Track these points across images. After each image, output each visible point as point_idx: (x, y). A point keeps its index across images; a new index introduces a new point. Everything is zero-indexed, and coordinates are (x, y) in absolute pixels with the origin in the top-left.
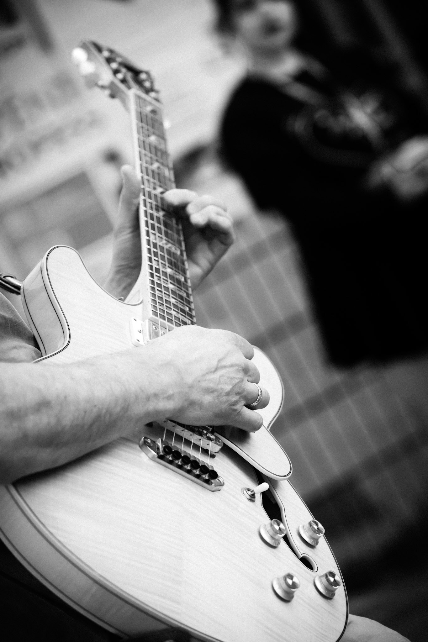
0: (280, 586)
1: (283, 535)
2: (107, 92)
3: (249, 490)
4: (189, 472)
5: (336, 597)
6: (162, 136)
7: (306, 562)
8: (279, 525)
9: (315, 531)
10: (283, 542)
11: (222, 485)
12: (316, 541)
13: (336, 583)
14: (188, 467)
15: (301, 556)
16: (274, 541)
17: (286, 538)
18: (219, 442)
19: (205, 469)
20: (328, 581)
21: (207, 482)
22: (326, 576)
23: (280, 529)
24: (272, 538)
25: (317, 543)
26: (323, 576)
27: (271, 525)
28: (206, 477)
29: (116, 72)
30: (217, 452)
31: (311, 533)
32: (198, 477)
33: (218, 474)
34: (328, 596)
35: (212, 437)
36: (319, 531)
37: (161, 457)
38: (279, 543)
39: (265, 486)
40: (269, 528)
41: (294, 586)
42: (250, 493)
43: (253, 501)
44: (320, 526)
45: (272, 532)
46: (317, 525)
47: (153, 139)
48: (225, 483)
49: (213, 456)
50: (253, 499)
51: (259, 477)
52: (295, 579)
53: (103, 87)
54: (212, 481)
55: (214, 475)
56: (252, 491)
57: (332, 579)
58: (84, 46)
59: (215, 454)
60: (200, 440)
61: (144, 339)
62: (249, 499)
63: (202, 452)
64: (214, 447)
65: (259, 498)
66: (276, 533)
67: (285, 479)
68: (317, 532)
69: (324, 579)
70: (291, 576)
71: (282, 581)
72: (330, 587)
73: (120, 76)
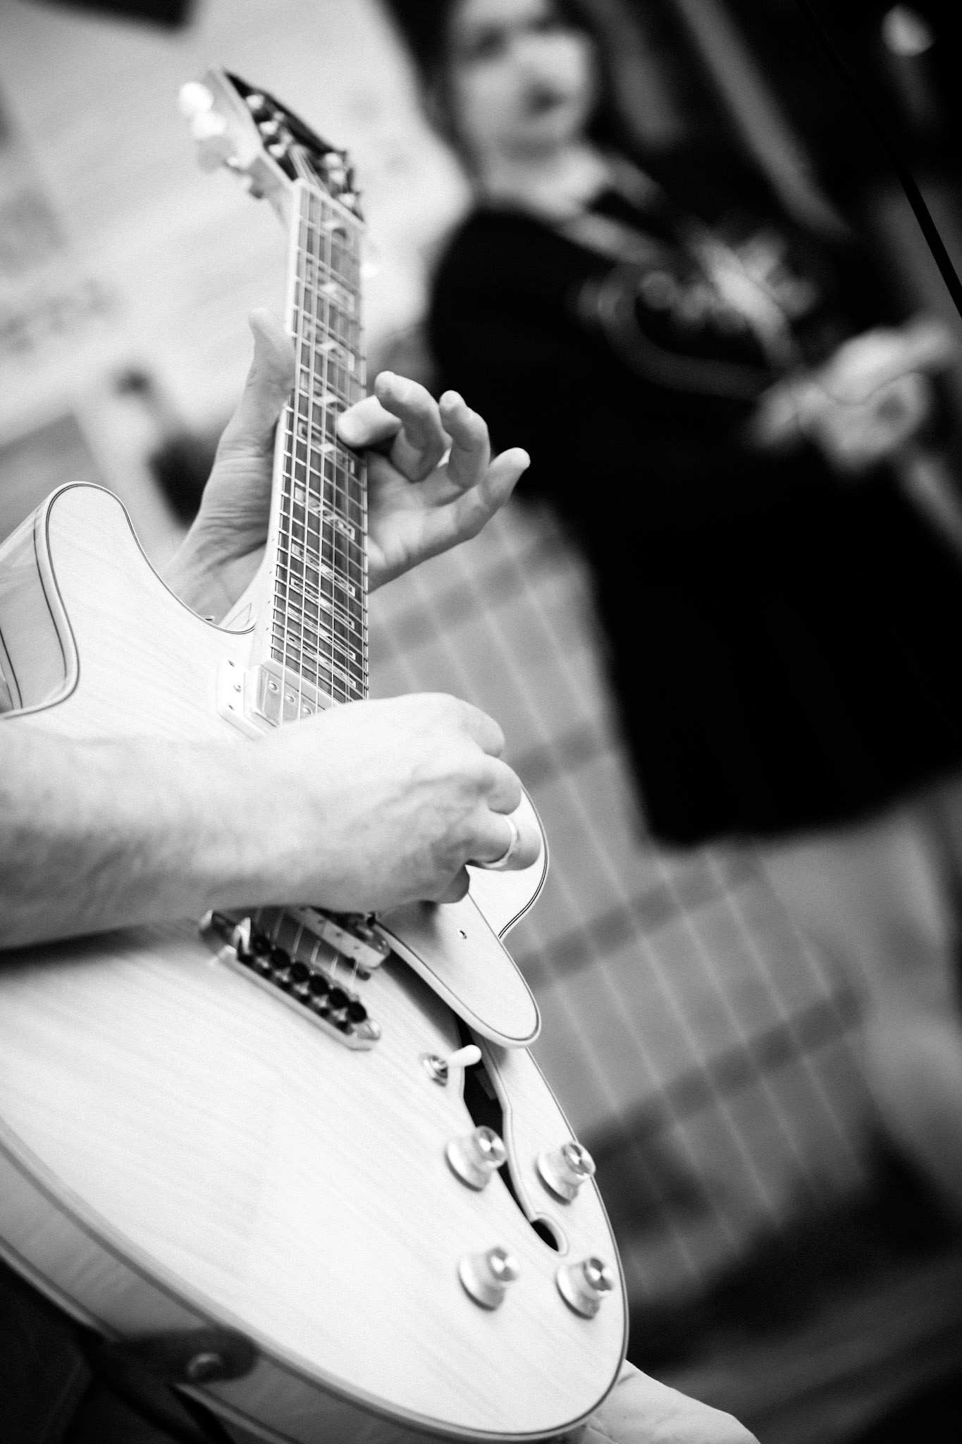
0: (477, 1273)
1: (499, 1163)
2: (247, 182)
3: (435, 1058)
4: (305, 1000)
5: (601, 1315)
6: (352, 288)
7: (544, 1231)
8: (490, 1140)
9: (572, 1168)
10: (496, 1181)
11: (373, 1037)
12: (574, 1188)
13: (604, 1284)
14: (304, 990)
15: (534, 1217)
16: (475, 1174)
17: (505, 1172)
18: (381, 945)
19: (339, 998)
20: (588, 1277)
21: (343, 1027)
22: (585, 1267)
23: (492, 1150)
24: (474, 1168)
25: (575, 1194)
26: (576, 1266)
27: (475, 1141)
28: (341, 1015)
29: (270, 141)
30: (375, 968)
31: (564, 1170)
32: (324, 1013)
33: (370, 1014)
34: (584, 1312)
35: (369, 933)
36: (582, 1167)
37: (244, 959)
38: (487, 1181)
39: (472, 1054)
40: (468, 1145)
41: (507, 1275)
42: (437, 1066)
43: (443, 1085)
44: (587, 1157)
45: (473, 1156)
46: (579, 1153)
47: (330, 289)
48: (384, 1036)
49: (364, 976)
50: (443, 1080)
51: (463, 1034)
52: (511, 1262)
53: (237, 171)
54: (354, 1026)
55: (358, 1013)
56: (443, 1063)
57: (595, 1275)
58: (208, 80)
59: (369, 971)
60: (338, 935)
61: (246, 708)
62: (436, 1080)
63: (339, 963)
64: (369, 957)
65: (457, 1080)
66: (483, 1157)
67: (520, 1047)
68: (578, 1170)
69: (579, 1273)
70: (501, 1254)
71: (482, 1263)
72: (590, 1292)
73: (278, 150)
